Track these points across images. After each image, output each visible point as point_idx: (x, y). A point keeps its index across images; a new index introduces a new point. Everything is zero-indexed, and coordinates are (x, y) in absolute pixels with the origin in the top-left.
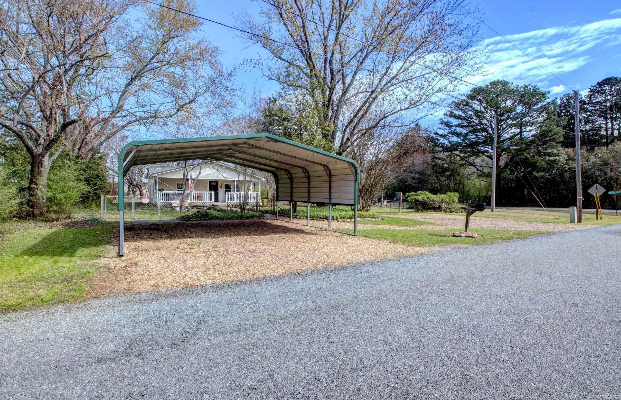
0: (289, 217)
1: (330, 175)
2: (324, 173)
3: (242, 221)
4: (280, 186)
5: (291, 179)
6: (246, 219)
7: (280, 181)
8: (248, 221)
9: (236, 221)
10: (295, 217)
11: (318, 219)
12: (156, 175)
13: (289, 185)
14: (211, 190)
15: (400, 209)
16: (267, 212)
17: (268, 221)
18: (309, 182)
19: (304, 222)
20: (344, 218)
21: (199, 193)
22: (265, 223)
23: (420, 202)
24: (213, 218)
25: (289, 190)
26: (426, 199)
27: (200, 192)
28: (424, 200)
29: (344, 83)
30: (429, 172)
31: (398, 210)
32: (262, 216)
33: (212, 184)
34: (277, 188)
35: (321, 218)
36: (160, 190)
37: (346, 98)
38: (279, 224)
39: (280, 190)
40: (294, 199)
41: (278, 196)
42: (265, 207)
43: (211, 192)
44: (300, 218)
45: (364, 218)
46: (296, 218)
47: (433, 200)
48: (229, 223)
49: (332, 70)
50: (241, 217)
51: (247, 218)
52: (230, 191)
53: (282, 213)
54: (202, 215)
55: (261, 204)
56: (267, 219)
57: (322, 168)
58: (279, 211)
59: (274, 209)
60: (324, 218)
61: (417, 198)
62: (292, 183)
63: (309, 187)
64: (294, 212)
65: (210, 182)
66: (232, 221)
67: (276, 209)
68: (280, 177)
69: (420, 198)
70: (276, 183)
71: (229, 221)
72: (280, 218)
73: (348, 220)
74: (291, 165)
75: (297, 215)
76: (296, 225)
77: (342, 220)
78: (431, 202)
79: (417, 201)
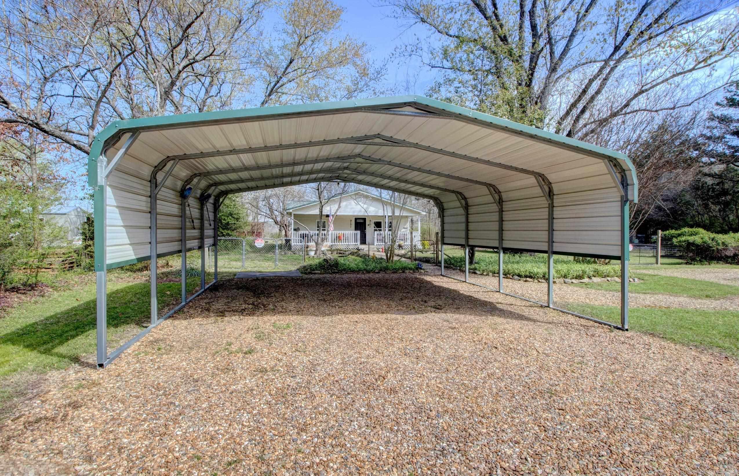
0: (464, 272)
1: (551, 194)
2: (538, 191)
3: (387, 276)
4: (446, 219)
5: (466, 207)
6: (394, 273)
7: (447, 213)
8: (395, 276)
9: (377, 276)
10: (473, 272)
11: (516, 277)
12: (291, 211)
13: (463, 219)
14: (356, 229)
15: (656, 257)
16: (427, 261)
17: (428, 278)
18: (501, 211)
19: (491, 282)
20: (565, 277)
21: (340, 232)
22: (422, 282)
23: (697, 246)
24: (344, 270)
25: (463, 226)
26: (710, 242)
27: (343, 232)
28: (704, 242)
29: (552, 53)
30: (688, 197)
31: (653, 260)
32: (418, 268)
33: (358, 221)
34: (443, 223)
35: (519, 276)
36: (295, 230)
37: (556, 77)
38: (445, 285)
39: (446, 227)
40: (471, 242)
41: (443, 237)
42: (426, 252)
43: (356, 232)
44: (482, 274)
45: (605, 277)
46: (475, 273)
47: (723, 243)
48: (365, 280)
49: (534, 27)
50: (385, 269)
51: (395, 271)
52: (381, 230)
53: (451, 264)
54: (330, 265)
55: (420, 247)
56: (427, 274)
57: (532, 180)
58: (445, 261)
59: (437, 257)
60: (526, 276)
61: (691, 239)
62: (467, 214)
63: (501, 221)
64: (471, 263)
65: (356, 219)
66: (371, 275)
67: (442, 257)
68: (445, 206)
69: (697, 239)
70: (440, 216)
71: (367, 276)
72: (449, 272)
73: (574, 281)
74: (467, 180)
75: (475, 269)
76: (476, 289)
77: (562, 280)
78: (720, 247)
79: (689, 245)
